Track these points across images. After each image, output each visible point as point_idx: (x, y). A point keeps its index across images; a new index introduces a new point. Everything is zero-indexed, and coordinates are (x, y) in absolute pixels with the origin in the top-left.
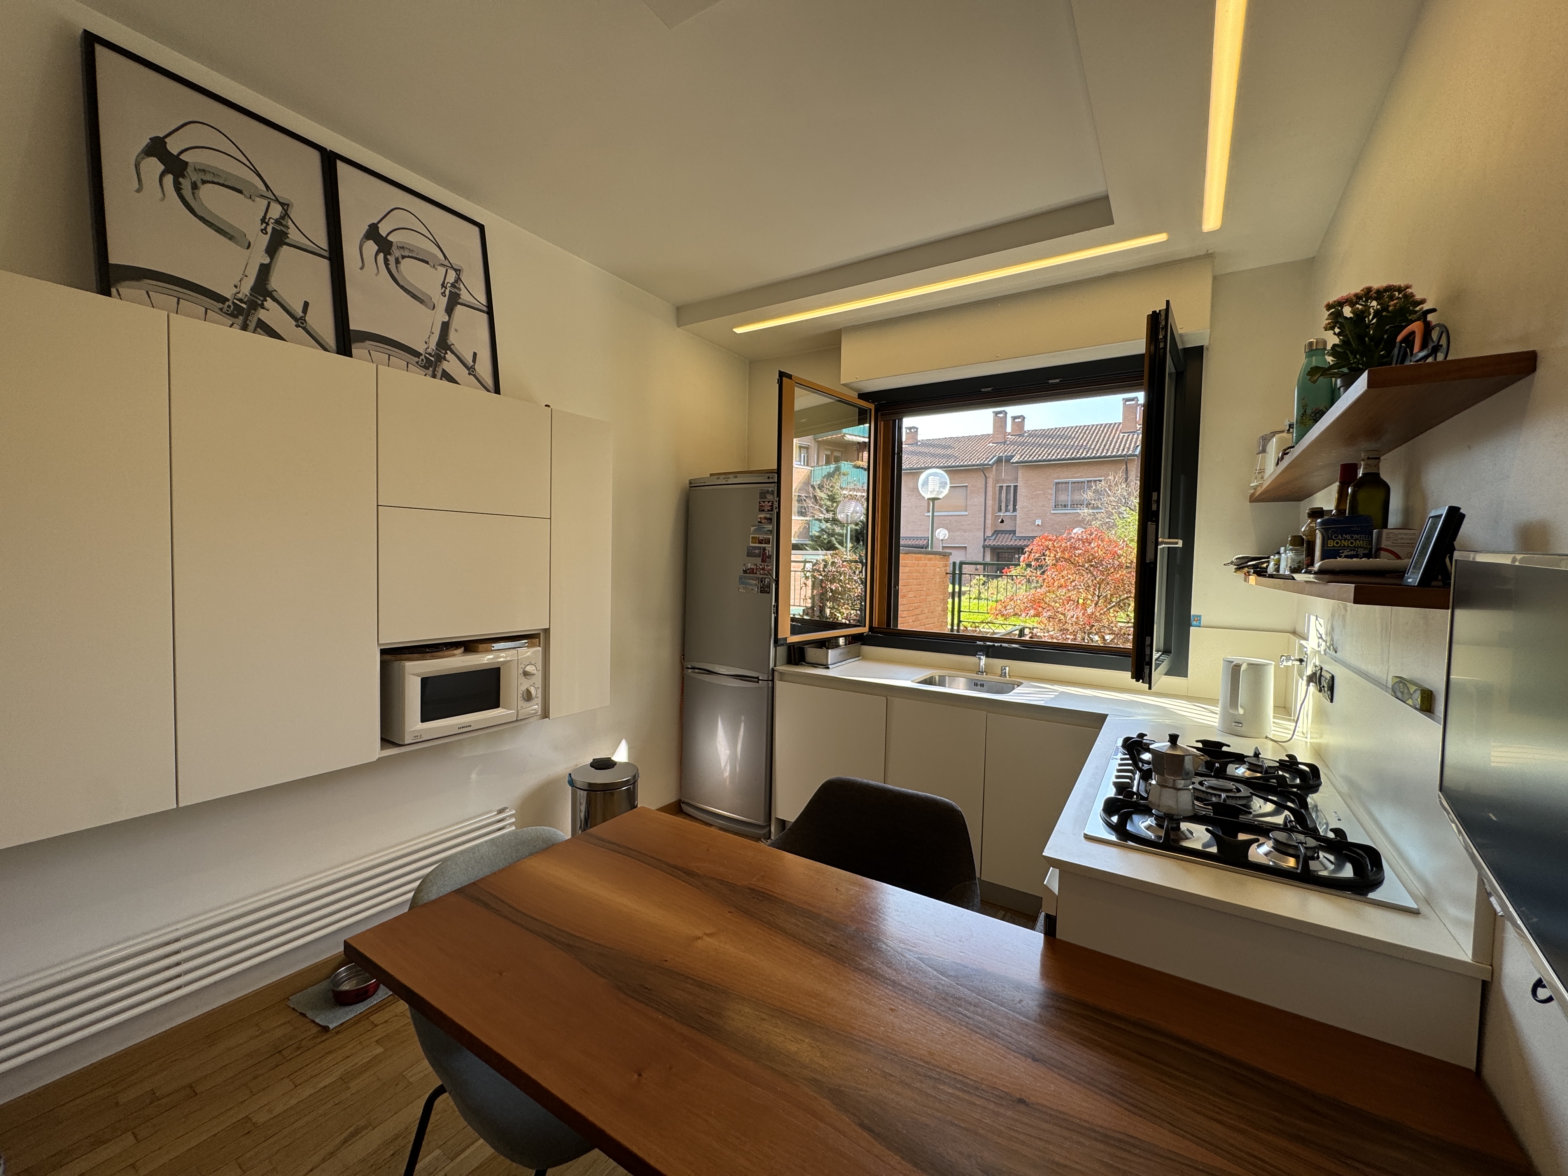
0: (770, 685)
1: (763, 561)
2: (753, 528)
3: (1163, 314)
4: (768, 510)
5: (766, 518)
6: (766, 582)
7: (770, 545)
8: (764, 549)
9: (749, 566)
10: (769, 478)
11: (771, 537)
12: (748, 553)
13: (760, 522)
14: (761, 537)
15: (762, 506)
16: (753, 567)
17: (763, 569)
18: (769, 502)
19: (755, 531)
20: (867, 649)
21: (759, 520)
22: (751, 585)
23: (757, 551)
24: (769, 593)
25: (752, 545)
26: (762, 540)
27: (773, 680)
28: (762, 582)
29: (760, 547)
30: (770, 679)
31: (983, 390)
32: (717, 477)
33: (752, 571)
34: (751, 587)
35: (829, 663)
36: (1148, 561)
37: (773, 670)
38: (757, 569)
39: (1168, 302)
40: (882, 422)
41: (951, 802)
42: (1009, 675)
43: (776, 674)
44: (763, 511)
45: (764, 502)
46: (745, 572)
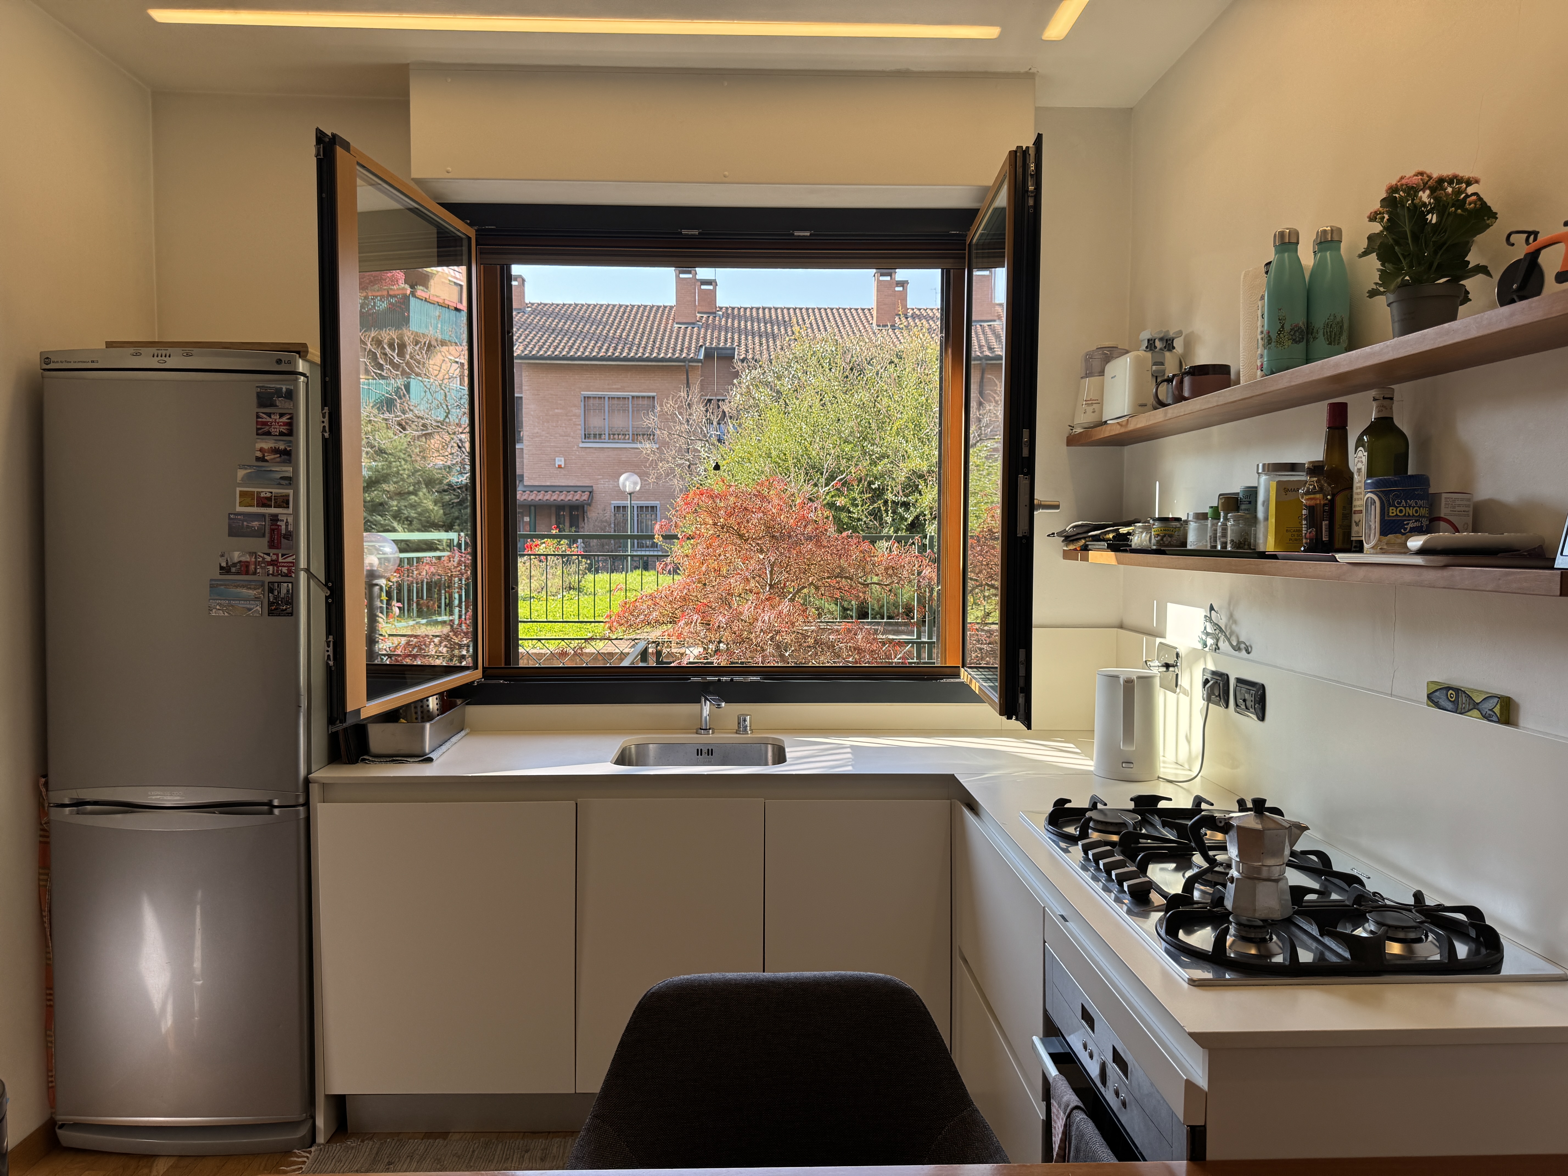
0: (302, 815)
1: (272, 545)
2: (241, 473)
3: (1032, 152)
4: (282, 434)
5: (275, 451)
6: (284, 591)
7: (290, 511)
8: (275, 518)
9: (236, 556)
10: (279, 362)
11: (291, 492)
12: (230, 528)
13: (262, 459)
14: (265, 492)
15: (265, 424)
16: (247, 558)
17: (274, 563)
18: (282, 415)
19: (248, 479)
20: (476, 712)
21: (259, 454)
22: (247, 599)
23: (256, 524)
24: (291, 614)
25: (239, 509)
26: (269, 499)
27: (307, 804)
28: (271, 591)
29: (263, 516)
30: (301, 800)
31: (684, 232)
32: (132, 350)
33: (244, 568)
34: (242, 604)
35: (427, 751)
36: (1020, 535)
37: (307, 781)
38: (256, 563)
39: (1039, 138)
40: (482, 266)
41: (889, 976)
42: (751, 730)
43: (314, 789)
44: (268, 433)
45: (269, 415)
46: (225, 570)
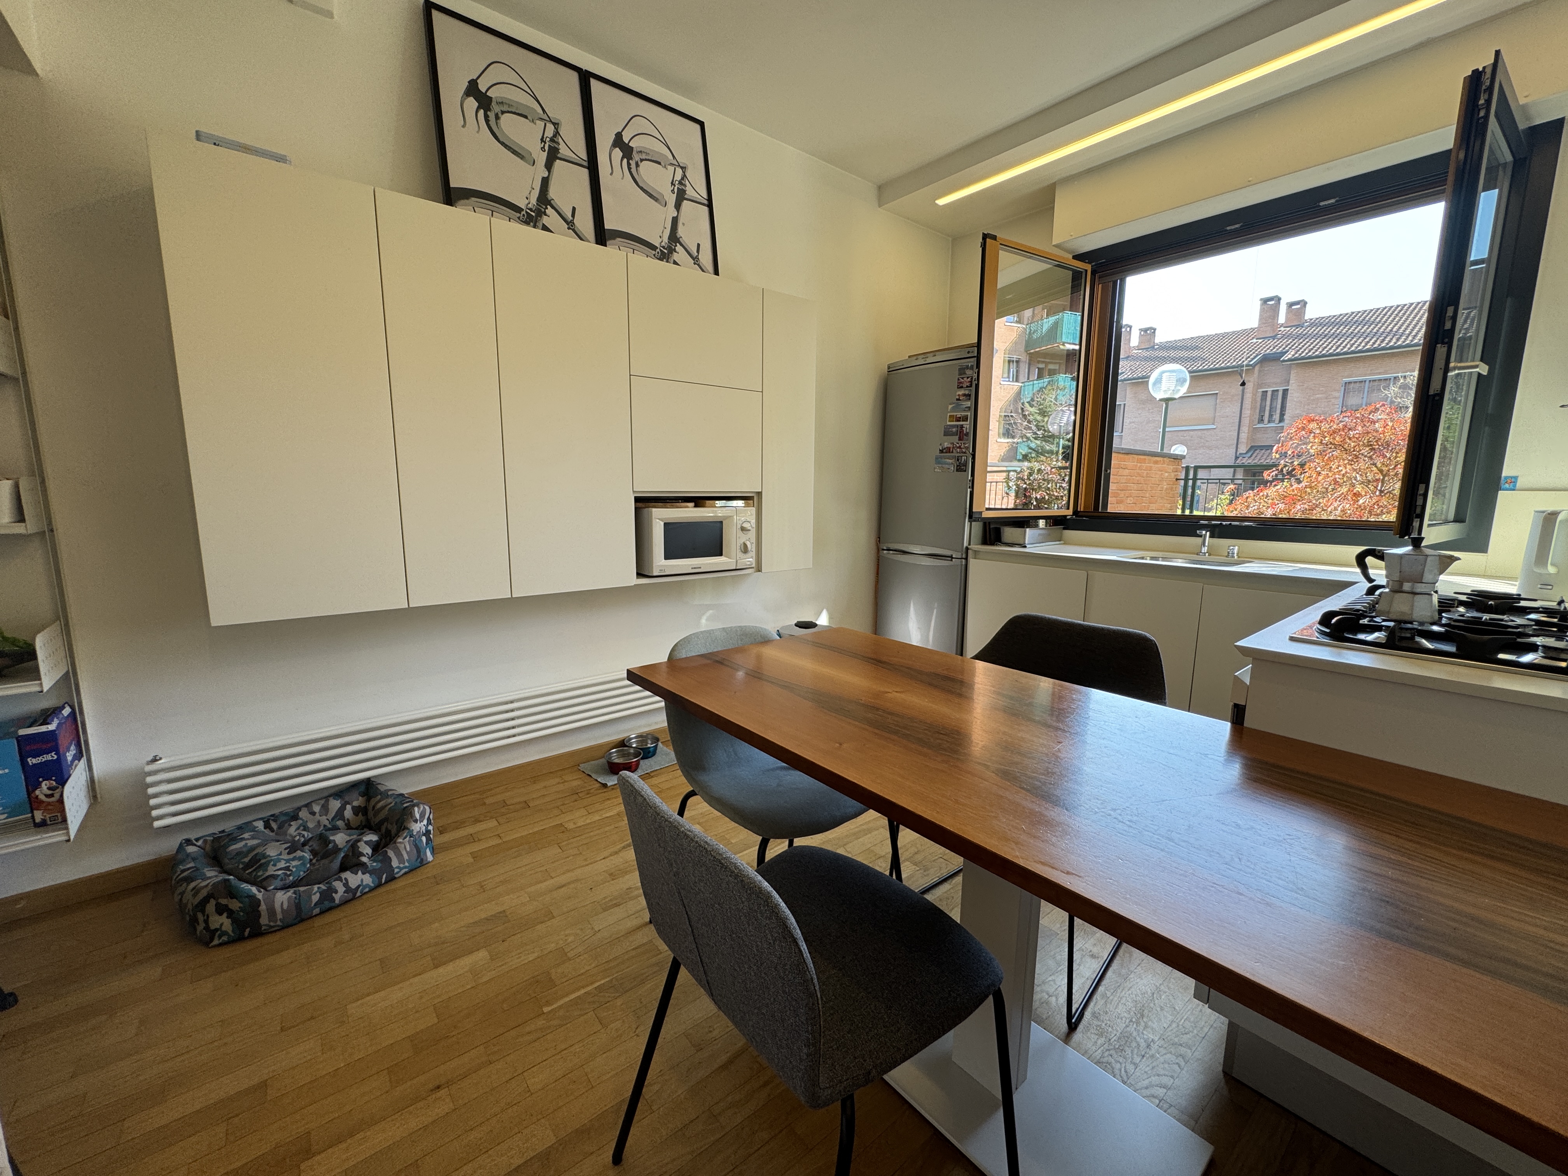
0: (964, 563)
1: (960, 439)
2: (950, 407)
3: (1489, 71)
4: (967, 387)
5: (964, 395)
6: (963, 460)
7: (968, 423)
8: (962, 426)
9: (946, 445)
10: (969, 352)
11: (969, 414)
12: (945, 432)
13: (958, 400)
14: (959, 414)
15: (961, 383)
16: (949, 446)
17: (960, 447)
18: (968, 378)
19: (953, 410)
20: (1070, 534)
21: (958, 397)
22: (949, 464)
23: (954, 430)
24: (965, 471)
25: (949, 423)
26: (960, 418)
27: (966, 559)
28: (958, 460)
29: (957, 426)
30: (964, 556)
31: (1228, 228)
32: (915, 358)
33: (949, 450)
34: (947, 466)
35: (1027, 542)
36: (1431, 392)
37: (967, 549)
38: (953, 448)
39: (1498, 53)
40: (1100, 285)
41: (1145, 634)
42: (1237, 555)
43: (970, 552)
44: (962, 387)
45: (963, 378)
46: (941, 451)
